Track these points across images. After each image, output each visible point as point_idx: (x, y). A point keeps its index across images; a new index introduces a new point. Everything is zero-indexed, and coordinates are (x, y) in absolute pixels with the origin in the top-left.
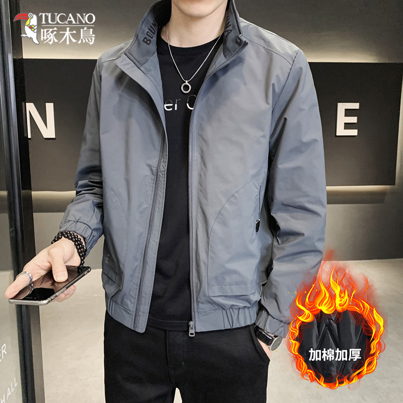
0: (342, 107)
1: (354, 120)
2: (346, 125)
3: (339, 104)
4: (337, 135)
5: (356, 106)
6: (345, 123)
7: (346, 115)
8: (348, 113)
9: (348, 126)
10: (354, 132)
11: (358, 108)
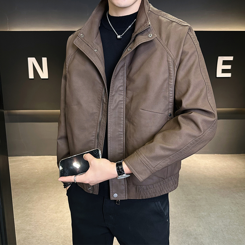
0: (221, 59)
1: (229, 67)
2: (223, 70)
3: (219, 57)
4: (217, 76)
7: (223, 64)
10: (229, 75)
11: (232, 59)
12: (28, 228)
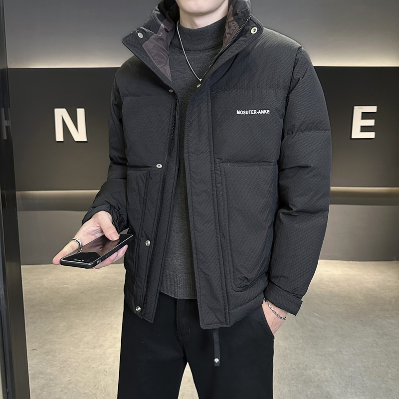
0: (358, 111)
1: (371, 123)
2: (363, 128)
3: (355, 107)
4: (353, 137)
5: (373, 109)
6: (362, 126)
7: (363, 118)
8: (365, 116)
9: (364, 129)
10: (371, 135)
11: (375, 111)
12: (49, 371)
